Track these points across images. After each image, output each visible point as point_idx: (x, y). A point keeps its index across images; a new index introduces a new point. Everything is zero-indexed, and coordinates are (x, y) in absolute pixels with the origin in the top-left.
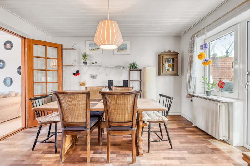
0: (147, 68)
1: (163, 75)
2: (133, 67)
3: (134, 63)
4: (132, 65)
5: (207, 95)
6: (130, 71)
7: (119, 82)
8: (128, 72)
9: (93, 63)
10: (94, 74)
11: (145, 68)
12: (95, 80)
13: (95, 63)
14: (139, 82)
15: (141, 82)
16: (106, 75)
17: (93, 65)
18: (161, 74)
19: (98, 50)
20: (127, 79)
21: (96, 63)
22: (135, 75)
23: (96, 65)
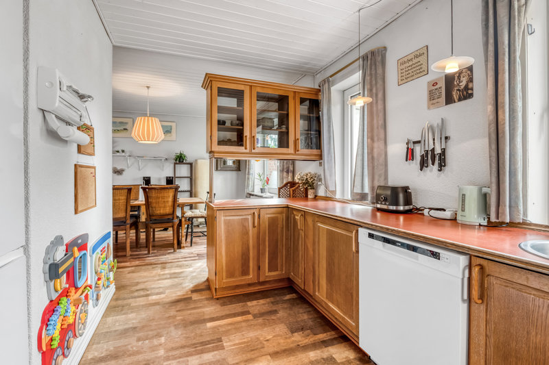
0: (199, 161)
1: (221, 170)
2: (180, 159)
3: (181, 154)
4: (178, 156)
5: (262, 192)
6: (175, 164)
7: (159, 179)
8: (172, 165)
9: (118, 152)
10: (119, 168)
11: (196, 160)
12: (120, 177)
13: (120, 151)
14: (189, 179)
15: (192, 179)
16: (139, 170)
17: (118, 154)
18: (219, 168)
19: (125, 131)
20: (171, 175)
21: (123, 151)
22: (183, 170)
23: (123, 154)
